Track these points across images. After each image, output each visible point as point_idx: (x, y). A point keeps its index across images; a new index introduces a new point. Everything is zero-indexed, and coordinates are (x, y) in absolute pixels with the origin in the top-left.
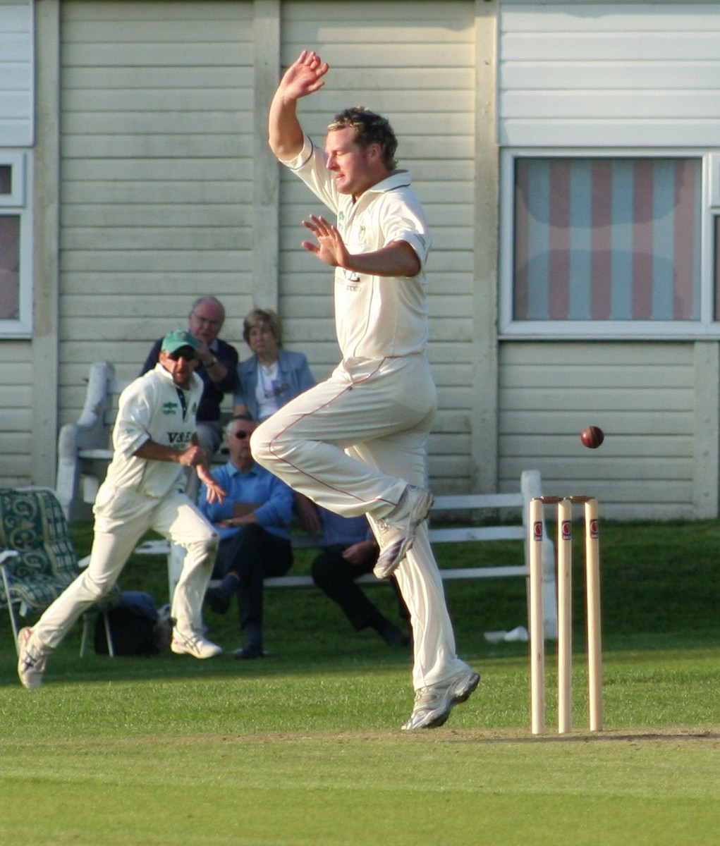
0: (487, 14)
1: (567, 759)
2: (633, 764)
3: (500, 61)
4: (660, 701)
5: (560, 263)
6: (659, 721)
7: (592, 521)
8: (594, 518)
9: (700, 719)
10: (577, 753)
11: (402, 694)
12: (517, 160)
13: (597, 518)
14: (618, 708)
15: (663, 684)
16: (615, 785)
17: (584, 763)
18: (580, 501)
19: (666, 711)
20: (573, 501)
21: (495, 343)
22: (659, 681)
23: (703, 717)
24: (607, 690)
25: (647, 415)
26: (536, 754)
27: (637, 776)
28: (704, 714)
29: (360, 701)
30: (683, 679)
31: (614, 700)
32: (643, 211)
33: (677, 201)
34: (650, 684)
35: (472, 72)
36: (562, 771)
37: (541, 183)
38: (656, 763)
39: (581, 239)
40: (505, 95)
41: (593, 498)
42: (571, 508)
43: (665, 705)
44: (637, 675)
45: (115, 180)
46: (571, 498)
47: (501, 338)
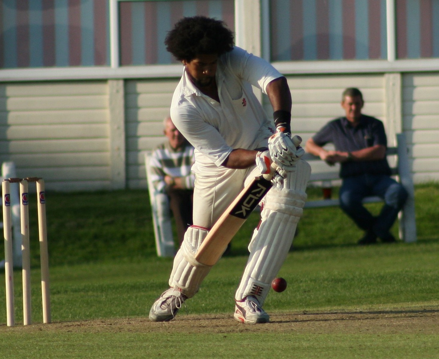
1: (28, 341)
2: (69, 343)
4: (88, 303)
7: (41, 193)
8: (42, 191)
9: (113, 314)
10: (35, 337)
13: (44, 191)
15: (90, 293)
16: (57, 356)
17: (39, 343)
18: (33, 180)
19: (92, 309)
20: (28, 181)
22: (88, 291)
23: (115, 312)
24: (55, 298)
26: (9, 339)
27: (71, 350)
28: (116, 311)
30: (102, 289)
31: (59, 303)
34: (82, 293)
36: (25, 349)
38: (83, 342)
41: (41, 178)
42: (27, 185)
43: (92, 306)
44: (74, 287)
46: (28, 179)
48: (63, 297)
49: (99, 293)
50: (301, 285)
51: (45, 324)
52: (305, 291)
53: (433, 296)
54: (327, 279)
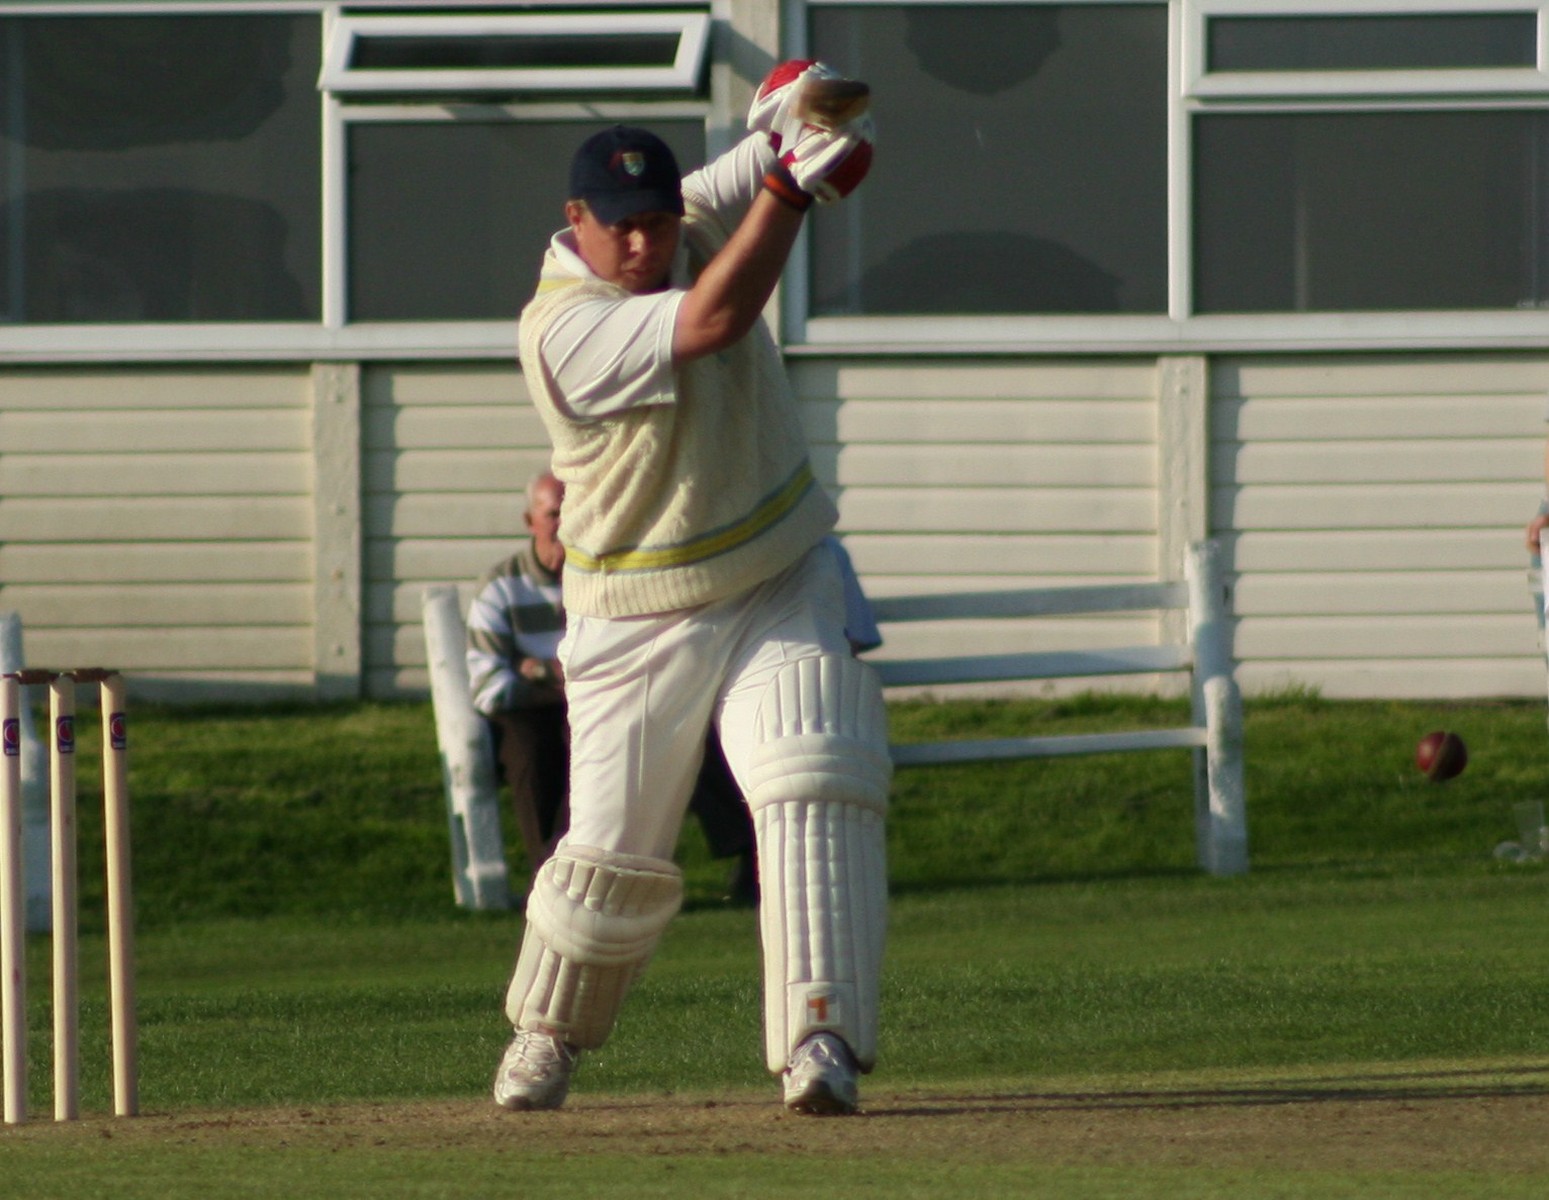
48: (171, 1033)
49: (282, 1024)
50: (899, 1006)
51: (121, 1117)
52: (913, 1028)
53: (1303, 1049)
54: (978, 991)
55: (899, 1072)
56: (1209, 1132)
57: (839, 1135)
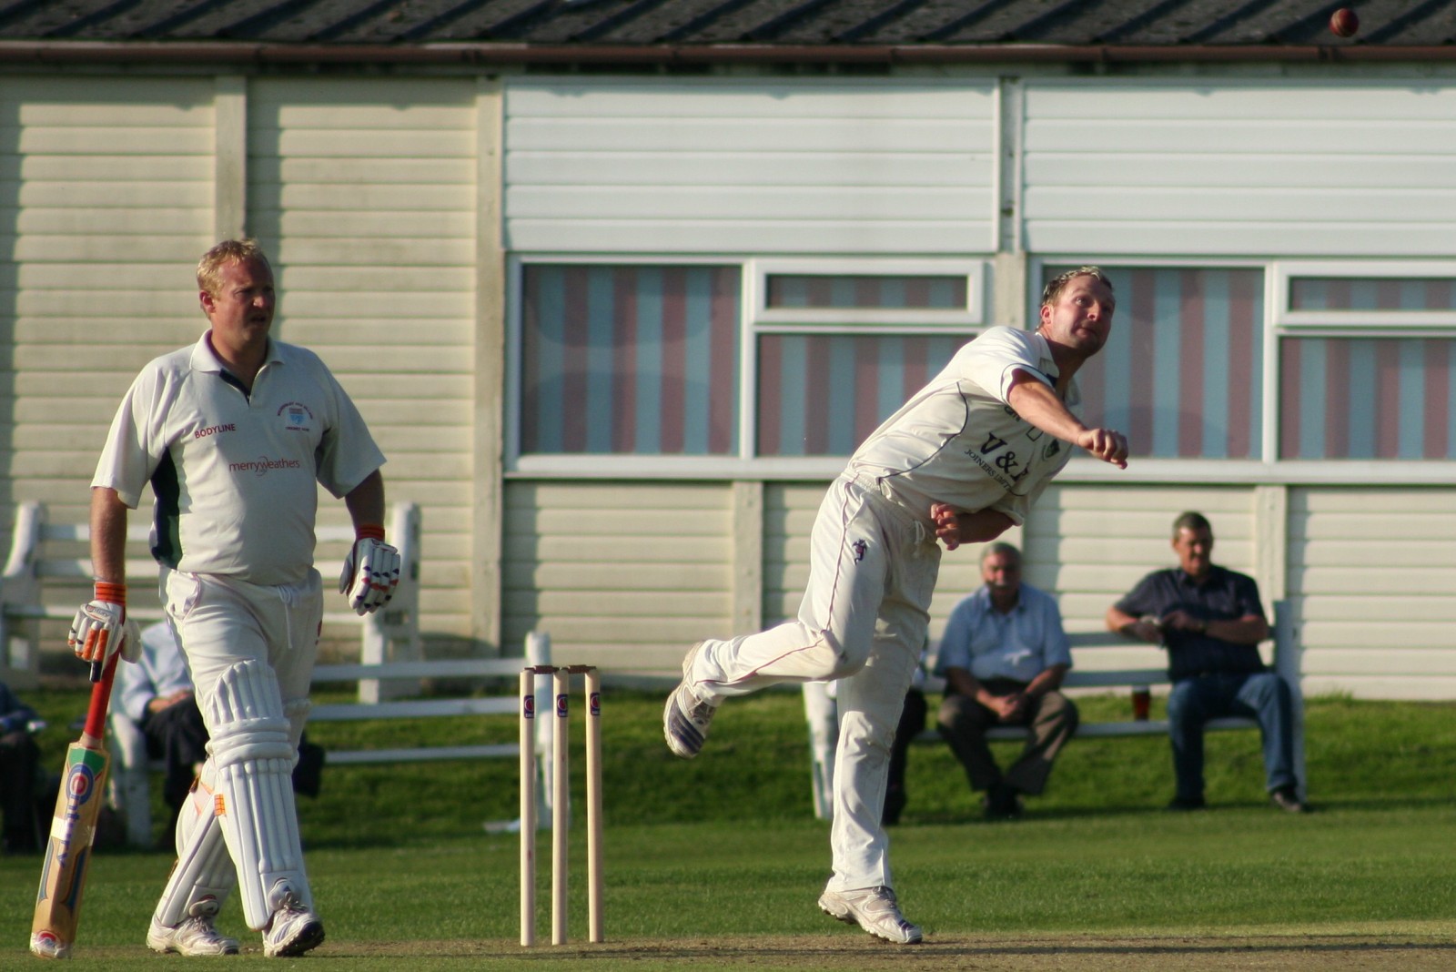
0: (490, 91)
3: (505, 151)
4: (676, 906)
5: (575, 388)
6: (675, 930)
7: (592, 696)
8: (595, 691)
9: (723, 928)
11: (374, 898)
12: (526, 269)
13: (599, 691)
14: (625, 914)
15: (682, 887)
18: (579, 673)
19: (685, 917)
20: (569, 674)
21: (499, 483)
22: (678, 883)
23: (726, 926)
25: (677, 567)
28: (728, 923)
29: (323, 906)
30: (704, 879)
31: (623, 904)
32: (673, 329)
33: (714, 314)
34: (667, 886)
35: (472, 164)
37: (554, 296)
39: (599, 359)
40: (512, 190)
41: (594, 668)
42: (568, 681)
43: (684, 911)
44: (651, 875)
45: (50, 289)
46: (569, 667)
47: (510, 475)
48: (631, 893)
49: (699, 888)
50: (1081, 883)
51: (593, 943)
52: (1088, 896)
53: (1328, 913)
54: (1130, 875)
55: (1078, 923)
56: (1265, 963)
57: (1036, 961)
